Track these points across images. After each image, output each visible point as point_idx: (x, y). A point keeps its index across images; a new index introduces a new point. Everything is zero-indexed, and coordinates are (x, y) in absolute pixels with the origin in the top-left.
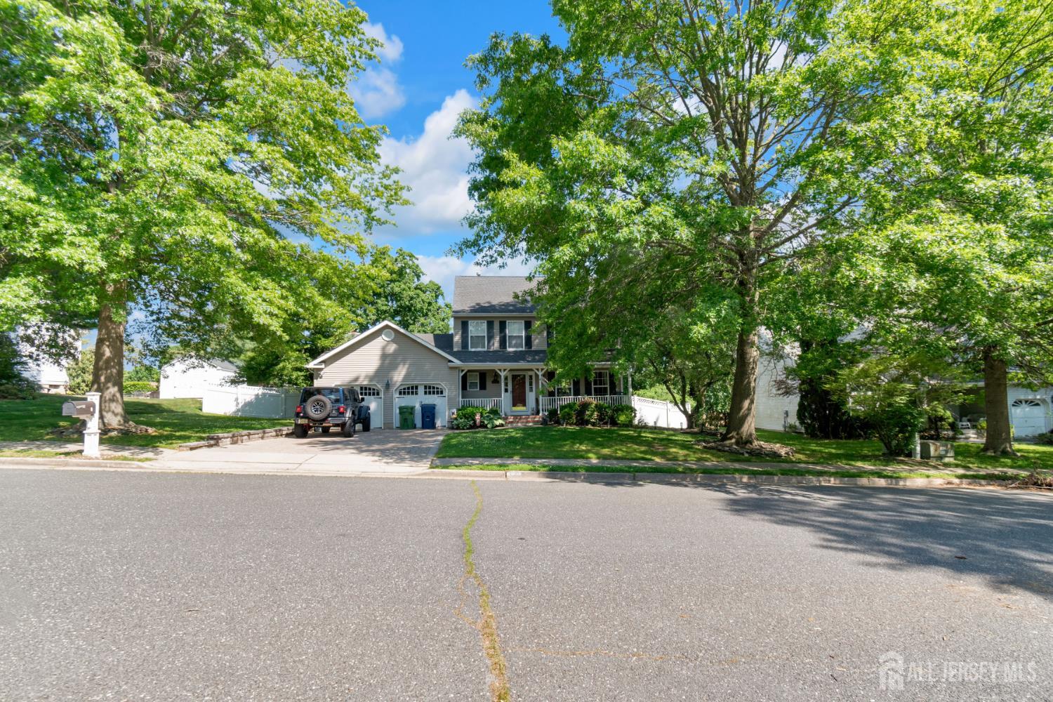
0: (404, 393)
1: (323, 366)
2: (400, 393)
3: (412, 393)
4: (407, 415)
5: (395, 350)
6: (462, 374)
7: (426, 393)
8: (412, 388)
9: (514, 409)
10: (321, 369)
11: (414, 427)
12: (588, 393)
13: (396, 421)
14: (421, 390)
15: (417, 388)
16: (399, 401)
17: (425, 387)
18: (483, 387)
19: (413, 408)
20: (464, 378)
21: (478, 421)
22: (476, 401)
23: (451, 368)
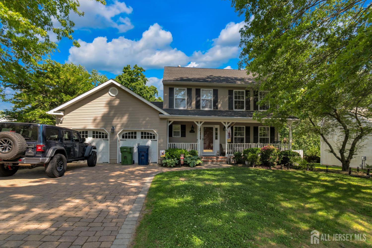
0: (126, 137)
1: (62, 114)
2: (123, 137)
3: (132, 137)
4: (126, 154)
5: (119, 104)
6: (169, 124)
7: (142, 137)
8: (132, 133)
9: (205, 151)
10: (61, 116)
11: (133, 163)
12: (256, 141)
13: (119, 158)
14: (139, 135)
15: (135, 133)
16: (122, 143)
17: (142, 133)
18: (183, 135)
19: (131, 149)
20: (171, 127)
21: (182, 161)
22: (178, 145)
23: (161, 119)
